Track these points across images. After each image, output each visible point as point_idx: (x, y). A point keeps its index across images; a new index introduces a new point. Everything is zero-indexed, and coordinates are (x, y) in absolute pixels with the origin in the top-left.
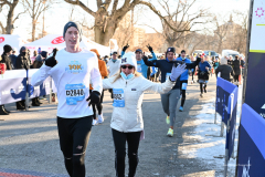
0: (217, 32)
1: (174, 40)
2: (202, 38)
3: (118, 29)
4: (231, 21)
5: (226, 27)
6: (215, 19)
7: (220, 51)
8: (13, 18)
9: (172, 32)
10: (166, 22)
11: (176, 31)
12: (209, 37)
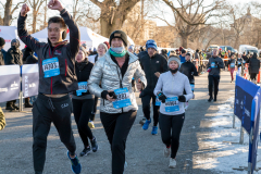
0: (234, 26)
1: (188, 34)
2: (218, 32)
3: (126, 21)
4: (248, 14)
5: (243, 20)
6: (232, 12)
7: (237, 47)
8: (12, 9)
9: (185, 25)
10: (179, 14)
11: (190, 25)
12: (226, 32)
